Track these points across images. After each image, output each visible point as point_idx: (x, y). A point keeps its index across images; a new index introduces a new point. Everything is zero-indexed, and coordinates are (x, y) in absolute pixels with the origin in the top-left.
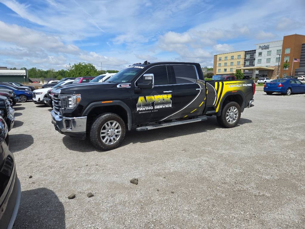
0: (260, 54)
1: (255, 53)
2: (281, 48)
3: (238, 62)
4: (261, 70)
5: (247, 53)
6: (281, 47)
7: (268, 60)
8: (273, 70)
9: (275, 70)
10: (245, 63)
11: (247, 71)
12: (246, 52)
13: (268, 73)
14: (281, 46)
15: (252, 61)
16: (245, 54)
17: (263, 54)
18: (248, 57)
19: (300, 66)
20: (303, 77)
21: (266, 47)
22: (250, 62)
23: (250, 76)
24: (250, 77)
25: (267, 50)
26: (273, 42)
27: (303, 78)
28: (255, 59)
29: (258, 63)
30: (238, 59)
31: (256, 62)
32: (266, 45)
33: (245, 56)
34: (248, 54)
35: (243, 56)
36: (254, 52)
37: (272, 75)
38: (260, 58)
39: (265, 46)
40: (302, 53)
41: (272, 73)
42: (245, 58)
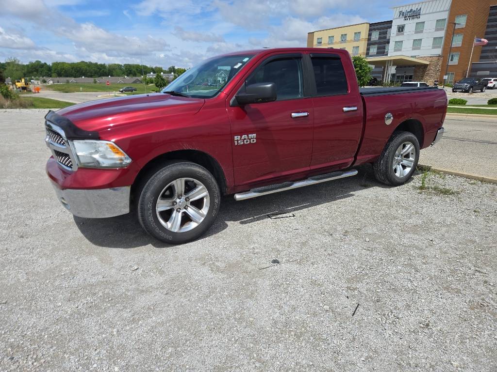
0: (401, 29)
1: (390, 27)
2: (445, 16)
3: (355, 48)
4: (401, 65)
5: (373, 27)
6: (447, 13)
7: (417, 43)
8: (426, 66)
9: (430, 65)
10: (368, 49)
11: (373, 67)
12: (371, 25)
13: (415, 72)
14: (446, 11)
15: (382, 44)
16: (370, 30)
17: (406, 29)
18: (375, 36)
19: (482, 58)
20: (494, 80)
21: (415, 14)
22: (378, 48)
23: (380, 77)
24: (378, 79)
25: (416, 20)
26: (429, 2)
27: (495, 83)
28: (388, 42)
29: (395, 51)
30: (355, 41)
31: (391, 46)
32: (414, 9)
33: (370, 35)
34: (375, 29)
35: (364, 35)
36: (389, 25)
37: (423, 77)
38: (399, 38)
39: (411, 10)
40: (488, 27)
41: (424, 72)
42: (369, 39)
